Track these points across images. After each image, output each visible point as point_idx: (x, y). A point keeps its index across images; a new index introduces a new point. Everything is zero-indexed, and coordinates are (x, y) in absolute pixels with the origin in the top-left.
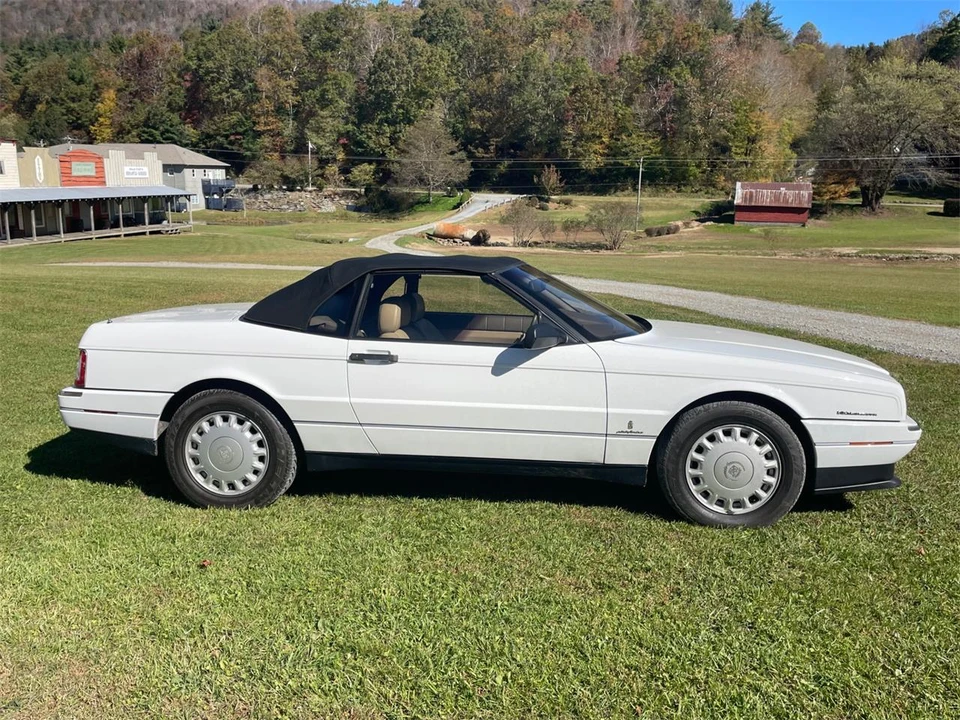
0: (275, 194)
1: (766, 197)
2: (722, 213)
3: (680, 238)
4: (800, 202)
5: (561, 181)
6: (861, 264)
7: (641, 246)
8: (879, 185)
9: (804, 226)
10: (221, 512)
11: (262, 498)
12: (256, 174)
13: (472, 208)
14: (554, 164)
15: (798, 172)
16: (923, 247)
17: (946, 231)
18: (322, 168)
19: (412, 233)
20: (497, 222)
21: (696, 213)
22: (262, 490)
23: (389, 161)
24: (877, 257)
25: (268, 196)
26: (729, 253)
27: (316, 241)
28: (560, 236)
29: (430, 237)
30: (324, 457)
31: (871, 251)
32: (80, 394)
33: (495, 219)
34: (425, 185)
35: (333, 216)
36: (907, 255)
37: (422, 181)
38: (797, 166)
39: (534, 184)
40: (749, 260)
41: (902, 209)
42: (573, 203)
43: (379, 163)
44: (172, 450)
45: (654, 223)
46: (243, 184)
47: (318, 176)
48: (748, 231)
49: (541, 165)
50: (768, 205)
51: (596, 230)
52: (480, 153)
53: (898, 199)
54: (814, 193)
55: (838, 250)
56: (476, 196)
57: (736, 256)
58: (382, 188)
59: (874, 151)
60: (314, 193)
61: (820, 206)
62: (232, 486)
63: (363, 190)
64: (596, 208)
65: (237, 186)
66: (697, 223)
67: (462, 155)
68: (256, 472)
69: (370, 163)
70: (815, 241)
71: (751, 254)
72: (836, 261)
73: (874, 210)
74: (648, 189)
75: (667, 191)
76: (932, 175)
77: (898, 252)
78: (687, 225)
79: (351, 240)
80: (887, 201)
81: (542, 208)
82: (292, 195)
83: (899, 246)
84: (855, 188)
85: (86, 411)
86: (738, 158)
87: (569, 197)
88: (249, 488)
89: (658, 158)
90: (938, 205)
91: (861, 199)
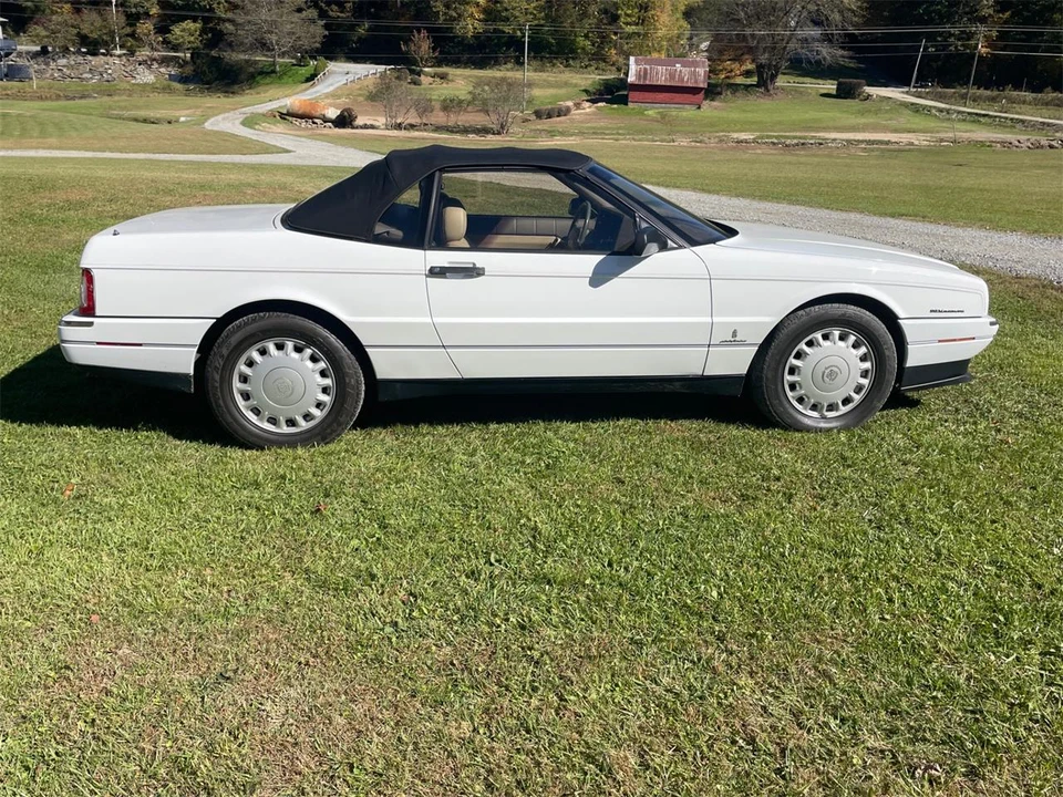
0: (72, 60)
1: (661, 75)
2: (614, 93)
3: (572, 121)
4: (696, 82)
5: (434, 49)
6: (759, 151)
7: (531, 131)
8: (774, 63)
9: (699, 108)
10: (283, 451)
11: (331, 434)
12: (44, 33)
13: (330, 81)
14: (425, 28)
15: (691, 46)
16: (818, 132)
17: (839, 115)
18: (131, 25)
19: (260, 111)
20: (361, 99)
21: (586, 91)
22: (329, 425)
23: (220, 19)
24: (774, 143)
25: (63, 61)
26: (624, 139)
27: (136, 120)
28: (439, 118)
29: (285, 116)
30: (398, 385)
31: (768, 137)
32: (91, 324)
33: (360, 95)
34: (269, 50)
35: (153, 88)
36: (802, 141)
37: (264, 46)
38: (690, 38)
39: (403, 53)
40: (650, 147)
41: (796, 90)
42: (450, 77)
43: (206, 20)
44: (217, 385)
45: (542, 103)
46: (26, 46)
47: (127, 35)
48: (643, 114)
49: (410, 30)
50: (663, 83)
51: (480, 111)
52: (334, 12)
53: (792, 79)
54: (710, 71)
55: (735, 135)
56: (332, 66)
57: (634, 142)
58: (213, 53)
59: (770, 24)
60: (124, 58)
61: (716, 86)
62: (291, 422)
63: (188, 55)
64: (479, 83)
65: (19, 47)
66: (588, 104)
67: (313, 13)
68: (319, 405)
69: (195, 20)
70: (712, 125)
71: (648, 140)
72: (734, 148)
73: (768, 91)
74: (534, 63)
75: (554, 65)
76: (826, 52)
77: (795, 137)
78: (578, 106)
79: (182, 119)
80: (781, 81)
81: (415, 83)
82: (95, 61)
83: (794, 130)
84: (749, 66)
85: (98, 343)
86: (630, 29)
87: (444, 69)
88: (312, 424)
89: (542, 26)
90: (830, 86)
91: (756, 79)
